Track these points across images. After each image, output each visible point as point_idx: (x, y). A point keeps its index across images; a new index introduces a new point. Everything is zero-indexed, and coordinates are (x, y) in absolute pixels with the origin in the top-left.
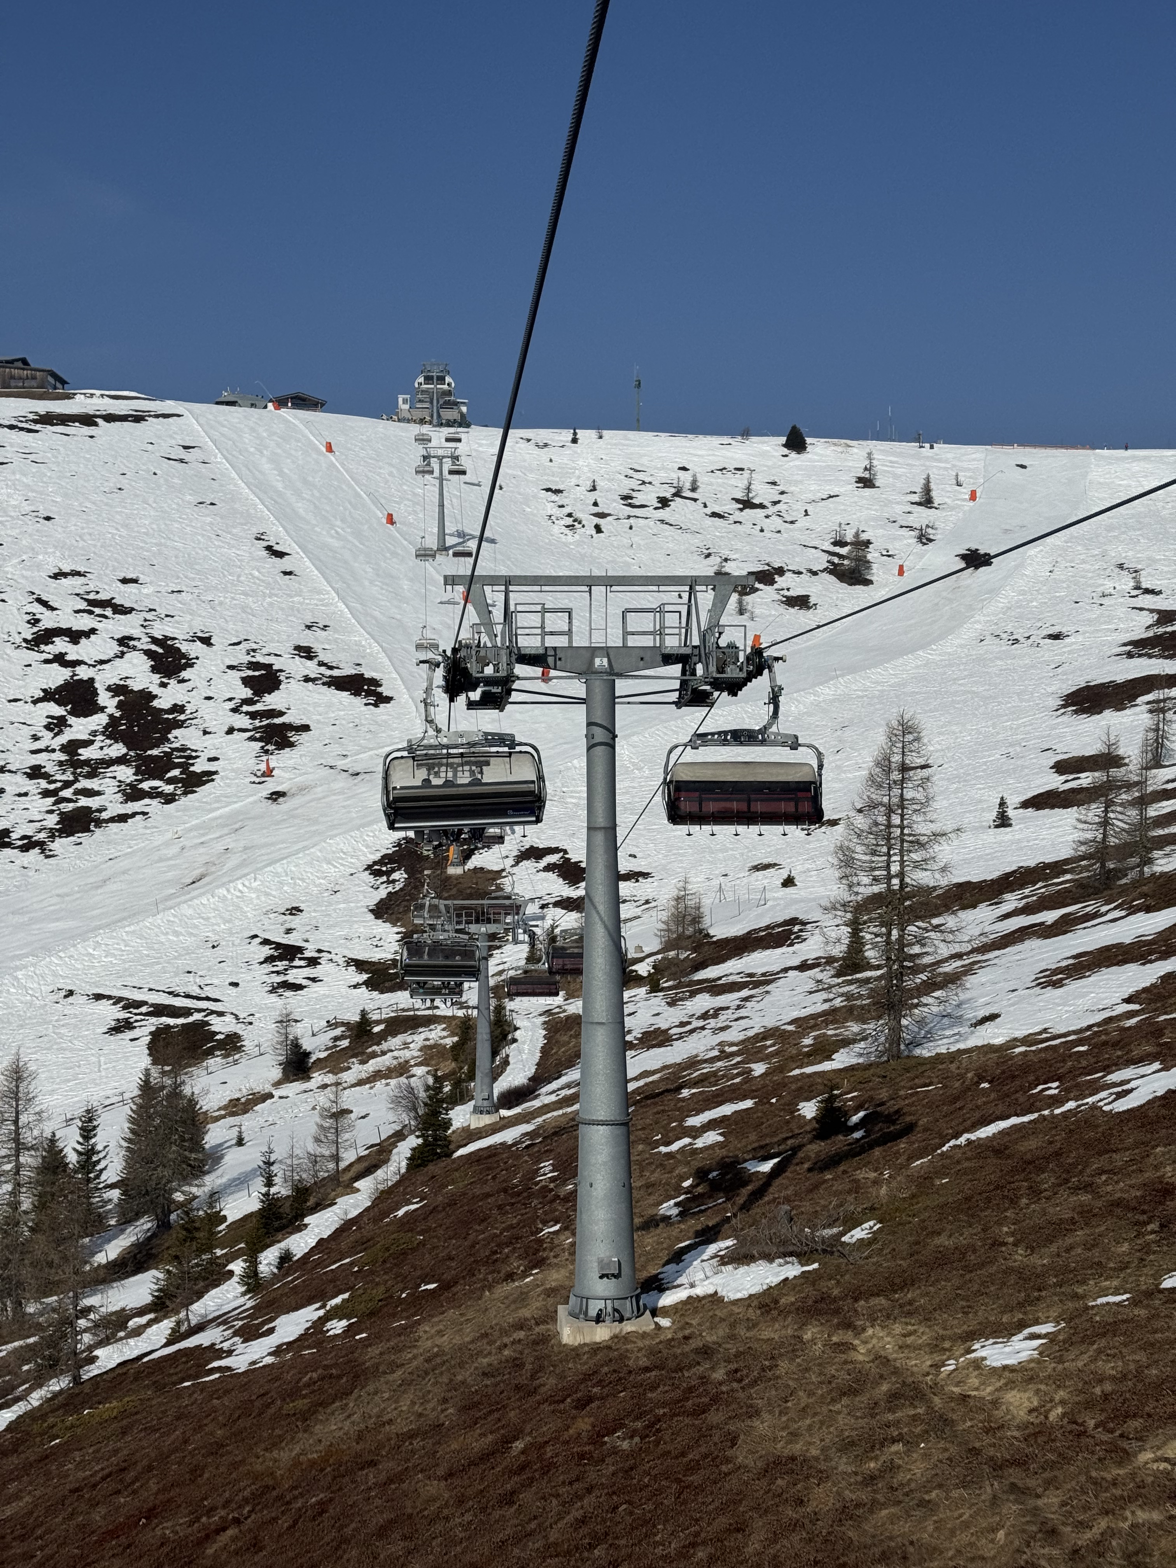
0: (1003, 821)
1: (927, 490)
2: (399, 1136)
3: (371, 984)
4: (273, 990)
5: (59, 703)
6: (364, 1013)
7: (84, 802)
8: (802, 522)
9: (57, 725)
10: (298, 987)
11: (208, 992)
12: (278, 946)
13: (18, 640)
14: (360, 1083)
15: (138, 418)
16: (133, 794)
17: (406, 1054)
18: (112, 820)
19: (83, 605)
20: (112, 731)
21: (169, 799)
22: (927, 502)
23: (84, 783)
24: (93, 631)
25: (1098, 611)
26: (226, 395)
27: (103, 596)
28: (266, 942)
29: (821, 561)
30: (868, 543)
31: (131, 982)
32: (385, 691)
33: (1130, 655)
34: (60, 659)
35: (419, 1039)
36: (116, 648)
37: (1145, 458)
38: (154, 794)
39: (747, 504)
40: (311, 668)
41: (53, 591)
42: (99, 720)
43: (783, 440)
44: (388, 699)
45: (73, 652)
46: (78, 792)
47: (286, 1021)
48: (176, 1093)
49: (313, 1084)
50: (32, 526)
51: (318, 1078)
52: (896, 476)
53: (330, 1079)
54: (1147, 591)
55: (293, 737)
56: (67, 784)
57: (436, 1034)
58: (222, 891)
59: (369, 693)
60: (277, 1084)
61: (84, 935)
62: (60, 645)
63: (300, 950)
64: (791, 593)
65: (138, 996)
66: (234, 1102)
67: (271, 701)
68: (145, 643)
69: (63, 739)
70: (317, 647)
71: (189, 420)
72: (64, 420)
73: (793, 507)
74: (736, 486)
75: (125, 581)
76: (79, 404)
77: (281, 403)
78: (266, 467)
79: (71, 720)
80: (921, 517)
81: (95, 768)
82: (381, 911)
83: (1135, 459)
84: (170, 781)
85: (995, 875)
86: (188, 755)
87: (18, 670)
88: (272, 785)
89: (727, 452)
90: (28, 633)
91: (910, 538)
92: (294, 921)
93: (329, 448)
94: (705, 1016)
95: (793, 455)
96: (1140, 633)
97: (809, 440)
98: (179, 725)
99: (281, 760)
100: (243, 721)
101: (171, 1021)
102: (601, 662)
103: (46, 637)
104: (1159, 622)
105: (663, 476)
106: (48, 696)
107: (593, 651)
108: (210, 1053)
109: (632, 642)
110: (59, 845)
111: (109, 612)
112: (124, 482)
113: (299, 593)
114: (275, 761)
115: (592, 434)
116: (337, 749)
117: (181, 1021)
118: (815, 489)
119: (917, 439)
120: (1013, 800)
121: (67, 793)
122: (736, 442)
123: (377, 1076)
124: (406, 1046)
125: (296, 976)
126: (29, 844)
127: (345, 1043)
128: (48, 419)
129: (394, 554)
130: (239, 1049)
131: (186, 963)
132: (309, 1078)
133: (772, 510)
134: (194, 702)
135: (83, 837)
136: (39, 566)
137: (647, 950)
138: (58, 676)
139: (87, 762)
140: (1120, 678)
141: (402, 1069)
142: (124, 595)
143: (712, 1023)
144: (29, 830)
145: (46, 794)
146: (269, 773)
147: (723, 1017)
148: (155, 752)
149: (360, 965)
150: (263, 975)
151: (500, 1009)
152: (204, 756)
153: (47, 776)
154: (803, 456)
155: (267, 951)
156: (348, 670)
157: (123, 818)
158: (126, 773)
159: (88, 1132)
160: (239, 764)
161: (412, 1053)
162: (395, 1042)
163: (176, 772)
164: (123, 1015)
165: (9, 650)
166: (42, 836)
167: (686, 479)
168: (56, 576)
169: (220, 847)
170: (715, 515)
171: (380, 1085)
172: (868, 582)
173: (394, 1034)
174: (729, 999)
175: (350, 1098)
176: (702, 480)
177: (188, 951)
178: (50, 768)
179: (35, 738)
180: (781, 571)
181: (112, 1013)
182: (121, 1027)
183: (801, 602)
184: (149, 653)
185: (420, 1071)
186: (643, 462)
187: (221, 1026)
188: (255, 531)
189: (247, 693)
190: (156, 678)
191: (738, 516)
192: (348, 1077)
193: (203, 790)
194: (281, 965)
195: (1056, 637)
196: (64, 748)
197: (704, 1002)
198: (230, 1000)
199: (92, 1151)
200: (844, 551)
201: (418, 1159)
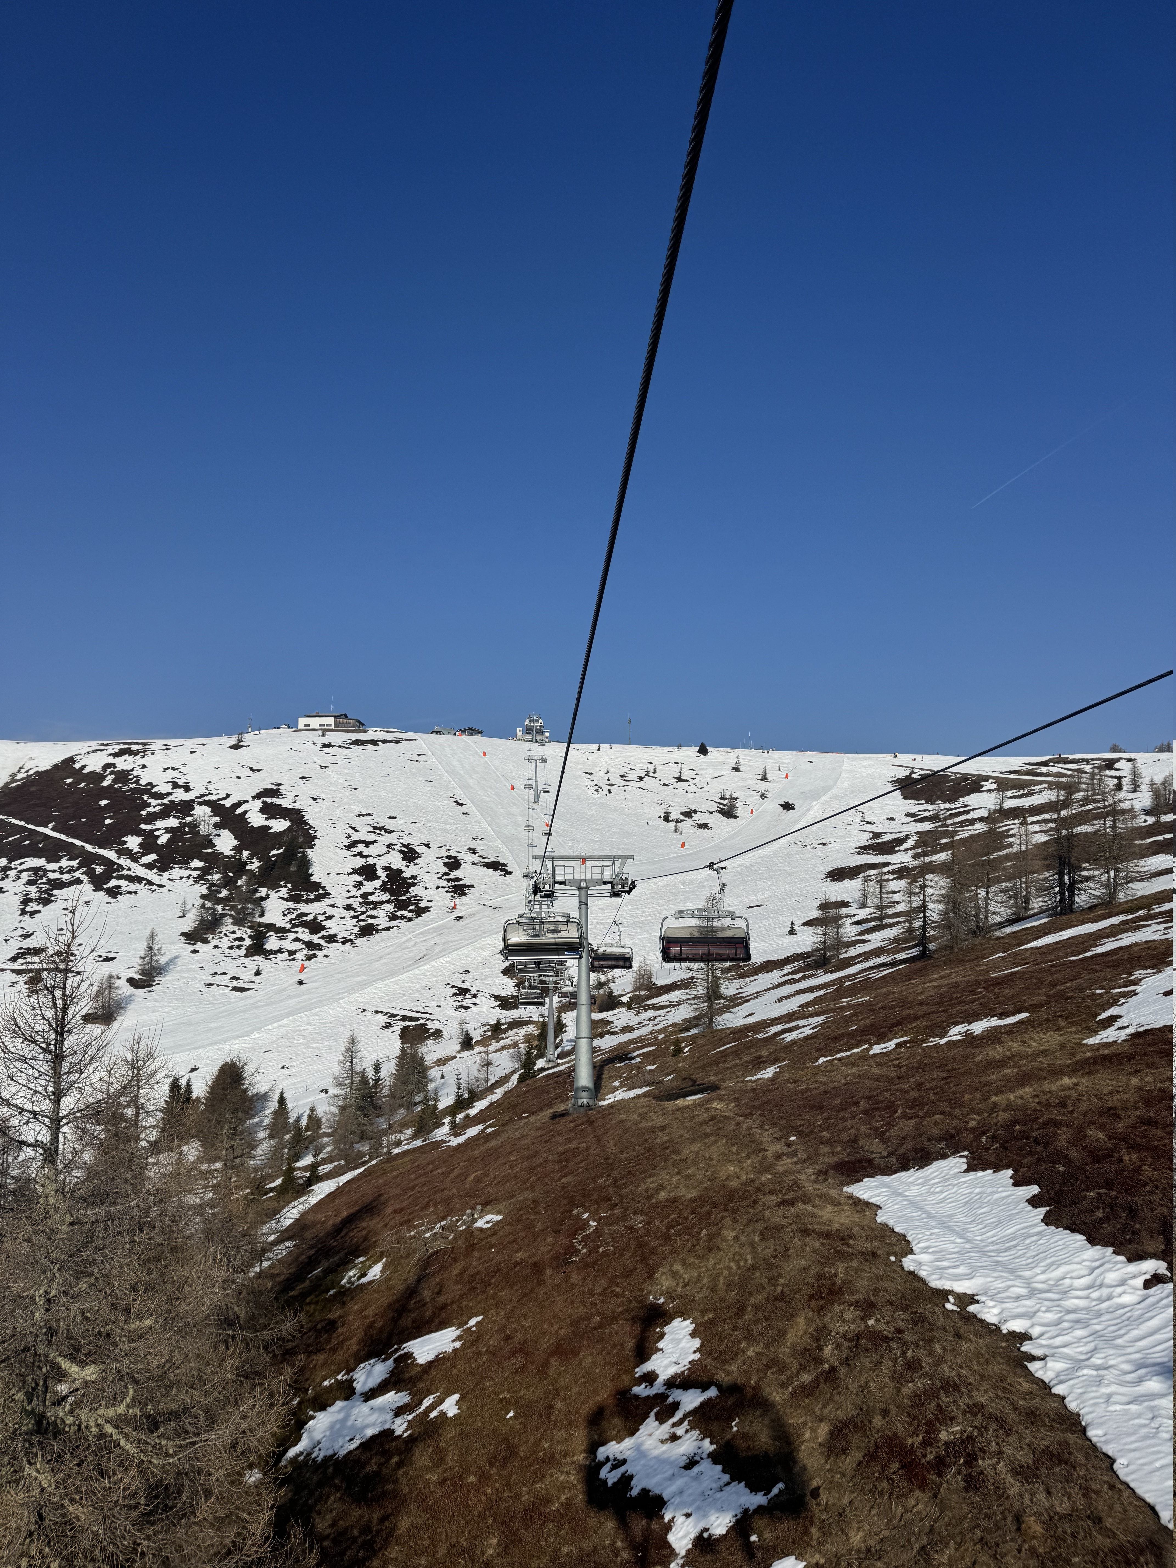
0: (792, 932)
1: (765, 773)
2: (514, 1072)
3: (502, 1007)
4: (456, 1009)
5: (360, 875)
6: (498, 1020)
7: (370, 921)
8: (706, 788)
9: (359, 885)
10: (468, 1008)
11: (427, 1010)
12: (459, 988)
13: (342, 846)
14: (496, 1051)
15: (397, 742)
16: (393, 917)
17: (517, 1038)
18: (383, 929)
19: (371, 829)
20: (384, 888)
21: (410, 920)
22: (764, 778)
23: (371, 912)
24: (375, 841)
25: (844, 832)
26: (437, 728)
27: (380, 825)
28: (453, 987)
29: (715, 807)
30: (736, 799)
31: (391, 1005)
32: (509, 869)
33: (858, 853)
34: (360, 854)
35: (523, 1031)
36: (386, 849)
37: (869, 759)
38: (403, 917)
39: (680, 779)
40: (475, 858)
41: (358, 823)
42: (378, 883)
43: (697, 748)
44: (510, 873)
45: (366, 851)
46: (368, 917)
47: (463, 1023)
48: (414, 1055)
49: (474, 1052)
50: (348, 792)
51: (477, 1049)
52: (750, 766)
53: (482, 1049)
54: (868, 823)
55: (467, 890)
56: (363, 913)
57: (531, 1029)
58: (433, 963)
59: (502, 870)
60: (459, 1052)
61: (370, 983)
62: (361, 848)
63: (468, 990)
64: (700, 822)
65: (395, 1012)
66: (439, 1060)
67: (456, 874)
68: (399, 847)
69: (361, 892)
70: (478, 848)
71: (420, 742)
72: (364, 743)
73: (701, 781)
74: (675, 771)
75: (390, 818)
76: (370, 735)
77: (463, 731)
78: (456, 763)
79: (365, 883)
80: (762, 786)
81: (375, 906)
82: (506, 972)
83: (865, 759)
84: (410, 911)
85: (783, 957)
86: (418, 899)
87: (341, 859)
88: (456, 913)
89: (670, 755)
90: (346, 843)
91: (757, 796)
92: (466, 977)
93: (485, 754)
94: (650, 1020)
95: (702, 756)
96: (864, 843)
97: (709, 749)
98: (414, 885)
99: (461, 901)
100: (444, 883)
101: (410, 1023)
102: (583, 884)
103: (354, 844)
104: (873, 838)
105: (640, 766)
106: (355, 872)
107: (581, 880)
108: (428, 1038)
109: (594, 877)
110: (359, 941)
111: (383, 832)
112: (390, 772)
113: (470, 823)
114: (457, 902)
115: (607, 746)
116: (486, 896)
117: (414, 1023)
118: (712, 772)
119: (762, 748)
120: (798, 923)
121: (363, 917)
122: (674, 749)
123: (504, 1048)
124: (517, 1034)
125: (466, 1003)
126: (345, 941)
127: (489, 1033)
128: (356, 743)
129: (514, 804)
130: (441, 1036)
131: (416, 996)
132: (473, 1049)
133: (691, 782)
134: (421, 874)
135: (370, 937)
136: (351, 811)
137: (627, 991)
138: (359, 862)
139: (372, 903)
140: (853, 865)
141: (515, 1045)
142: (390, 824)
143: (652, 1022)
144: (345, 934)
145: (353, 917)
146: (454, 908)
147: (658, 1019)
148: (403, 898)
149: (496, 997)
150: (453, 1002)
151: (559, 1017)
152: (426, 899)
153: (353, 909)
154: (707, 757)
155: (454, 991)
156: (492, 859)
157: (388, 929)
158: (390, 908)
159: (377, 1070)
160: (442, 903)
161: (520, 1038)
162: (512, 1033)
163: (412, 907)
164: (388, 1020)
165: (338, 850)
166: (351, 937)
167: (651, 768)
168: (359, 816)
169: (432, 943)
170: (665, 785)
171: (505, 1052)
172: (736, 817)
173: (512, 1029)
174: (661, 1012)
175: (493, 1057)
176: (659, 768)
177: (417, 991)
178: (355, 905)
179: (349, 891)
180: (695, 812)
181: (383, 1019)
182: (388, 1026)
183: (705, 826)
184: (401, 851)
185: (522, 1046)
186: (631, 760)
187: (433, 1026)
188: (450, 794)
189: (446, 870)
190: (404, 863)
191: (676, 785)
192: (491, 1048)
193: (425, 916)
194: (460, 997)
195: (824, 844)
196: (362, 896)
197: (651, 1013)
198: (437, 1014)
199: (378, 1079)
200: (725, 802)
201: (521, 1079)
